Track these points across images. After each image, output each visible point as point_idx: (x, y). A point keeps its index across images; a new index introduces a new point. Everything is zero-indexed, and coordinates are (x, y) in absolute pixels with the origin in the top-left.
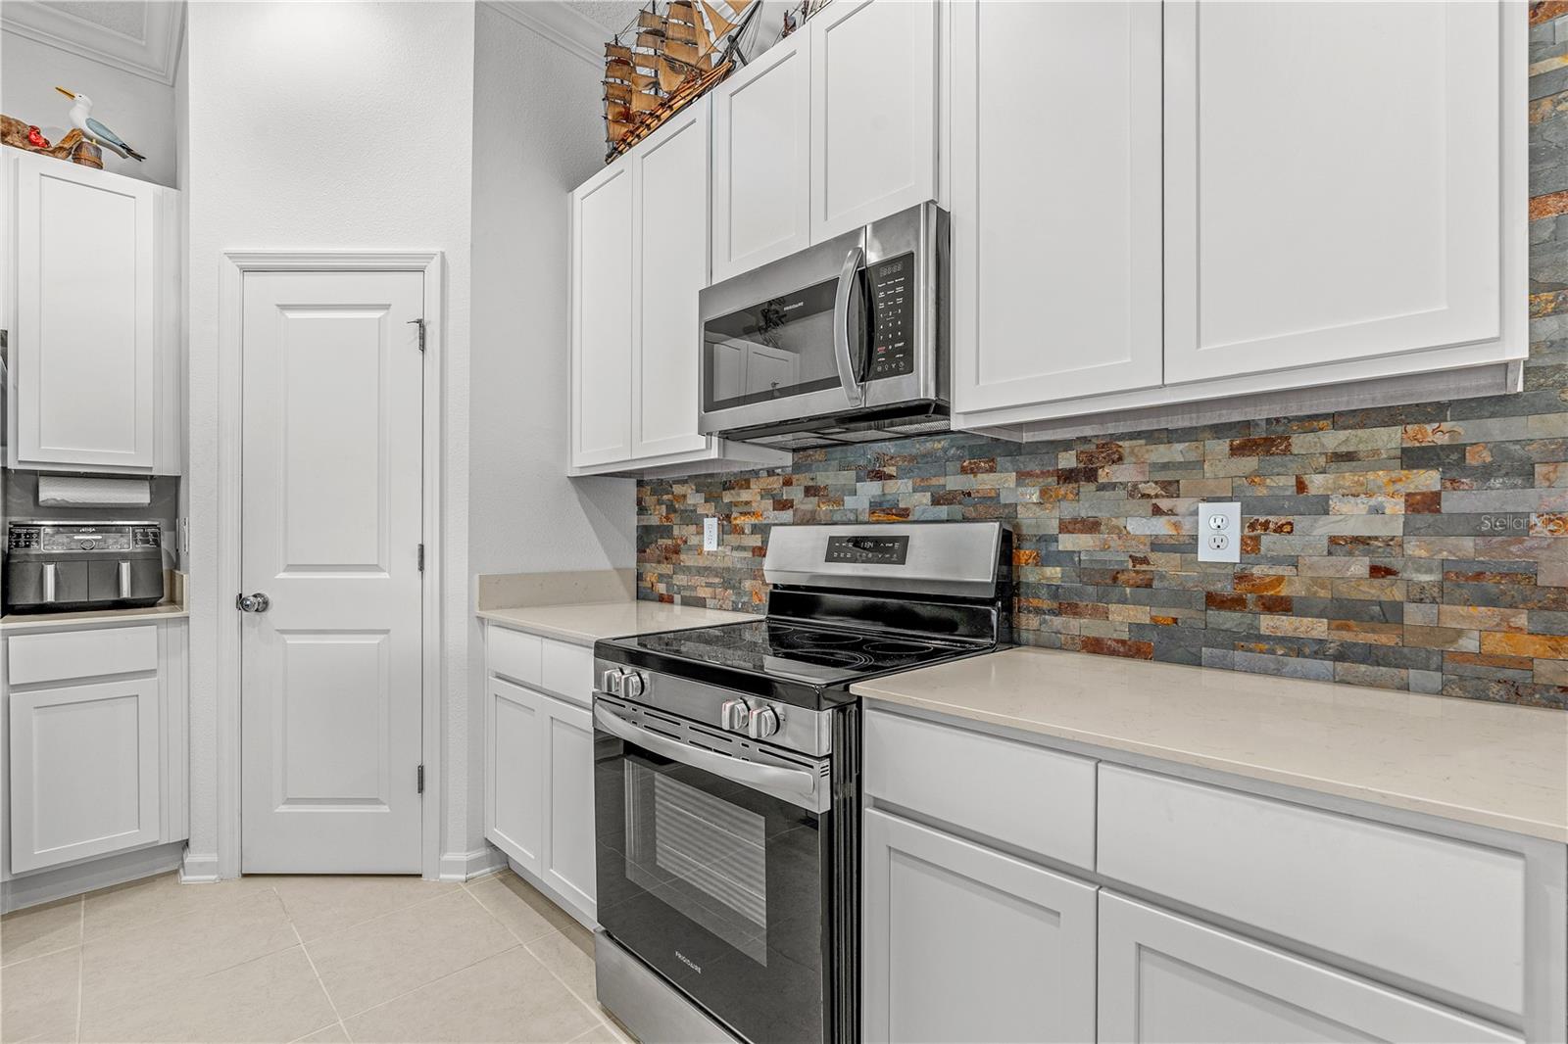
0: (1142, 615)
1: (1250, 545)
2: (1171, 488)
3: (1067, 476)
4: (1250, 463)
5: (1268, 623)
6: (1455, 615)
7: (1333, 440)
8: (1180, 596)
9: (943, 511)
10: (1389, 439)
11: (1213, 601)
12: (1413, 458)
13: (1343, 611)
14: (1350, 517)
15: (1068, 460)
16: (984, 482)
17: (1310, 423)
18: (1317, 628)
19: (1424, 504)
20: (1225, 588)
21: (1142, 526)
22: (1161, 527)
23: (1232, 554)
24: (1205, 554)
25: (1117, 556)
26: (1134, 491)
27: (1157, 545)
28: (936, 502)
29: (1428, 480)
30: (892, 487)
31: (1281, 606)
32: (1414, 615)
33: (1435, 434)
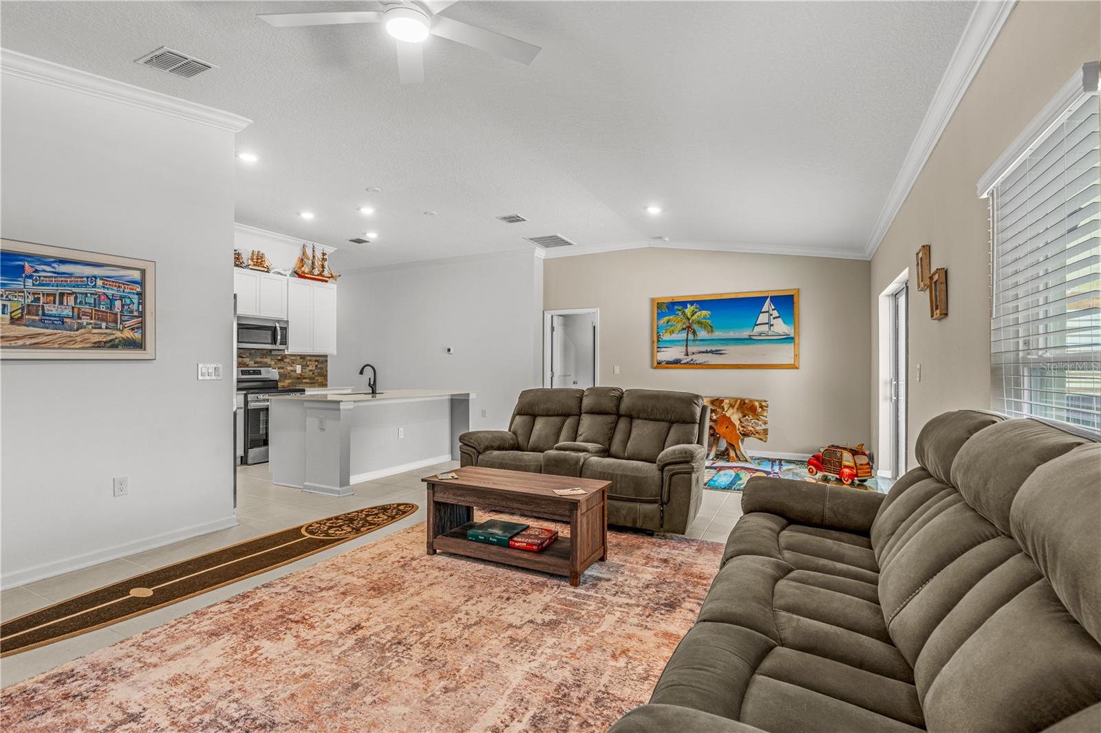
0: (290, 381)
1: (302, 371)
2: (293, 363)
3: (279, 360)
4: (301, 360)
5: (304, 381)
6: (319, 378)
7: (309, 358)
8: (294, 378)
9: (256, 365)
10: (314, 358)
11: (298, 378)
12: (316, 361)
13: (310, 378)
14: (311, 368)
15: (279, 358)
16: (265, 360)
17: (308, 356)
18: (308, 381)
19: (316, 366)
20: (299, 377)
21: (289, 368)
22: (292, 368)
23: (300, 372)
24: (297, 372)
25: (286, 372)
26: (288, 363)
27: (291, 371)
28: (255, 363)
29: (317, 363)
30: (244, 359)
31: (305, 378)
32: (316, 378)
33: (317, 358)
